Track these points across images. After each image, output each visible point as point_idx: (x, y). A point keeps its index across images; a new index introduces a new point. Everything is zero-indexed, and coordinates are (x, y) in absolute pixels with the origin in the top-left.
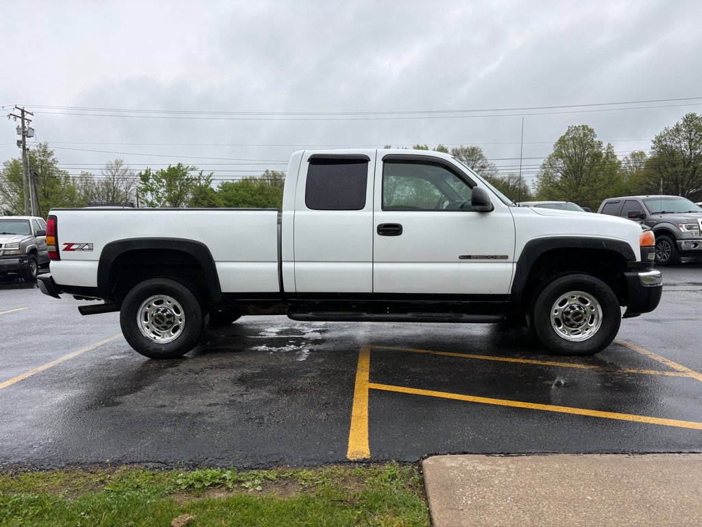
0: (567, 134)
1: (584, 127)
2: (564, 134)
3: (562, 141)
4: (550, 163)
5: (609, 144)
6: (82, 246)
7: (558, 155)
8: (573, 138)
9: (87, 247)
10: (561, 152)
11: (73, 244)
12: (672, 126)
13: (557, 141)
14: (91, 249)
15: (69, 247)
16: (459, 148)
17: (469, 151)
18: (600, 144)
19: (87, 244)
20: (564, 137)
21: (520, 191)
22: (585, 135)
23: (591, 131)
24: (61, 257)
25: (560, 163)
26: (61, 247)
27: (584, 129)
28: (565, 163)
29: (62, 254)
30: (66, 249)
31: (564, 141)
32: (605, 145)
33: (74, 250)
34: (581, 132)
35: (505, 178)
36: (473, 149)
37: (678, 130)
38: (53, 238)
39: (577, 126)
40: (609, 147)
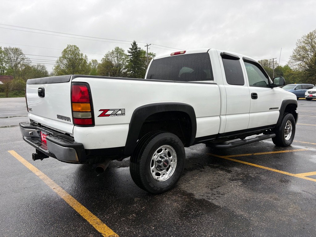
0: (67, 48)
1: (75, 46)
2: (66, 48)
3: (65, 51)
4: (60, 61)
5: (86, 55)
6: (116, 111)
7: (64, 57)
8: (70, 51)
9: (120, 112)
10: (65, 56)
11: (108, 110)
12: (111, 51)
13: (63, 51)
14: (123, 114)
15: (104, 113)
16: (8, 47)
17: (14, 50)
18: (82, 55)
19: (120, 110)
20: (66, 49)
21: (43, 73)
22: (75, 50)
23: (78, 48)
24: (96, 123)
25: (65, 62)
26: (97, 113)
27: (75, 47)
28: (67, 61)
29: (97, 120)
30: (101, 116)
31: (66, 51)
32: (84, 55)
33: (108, 115)
34: (73, 48)
35: (35, 65)
36: (17, 49)
37: (113, 53)
38: (88, 105)
39: (71, 45)
40: (86, 57)
